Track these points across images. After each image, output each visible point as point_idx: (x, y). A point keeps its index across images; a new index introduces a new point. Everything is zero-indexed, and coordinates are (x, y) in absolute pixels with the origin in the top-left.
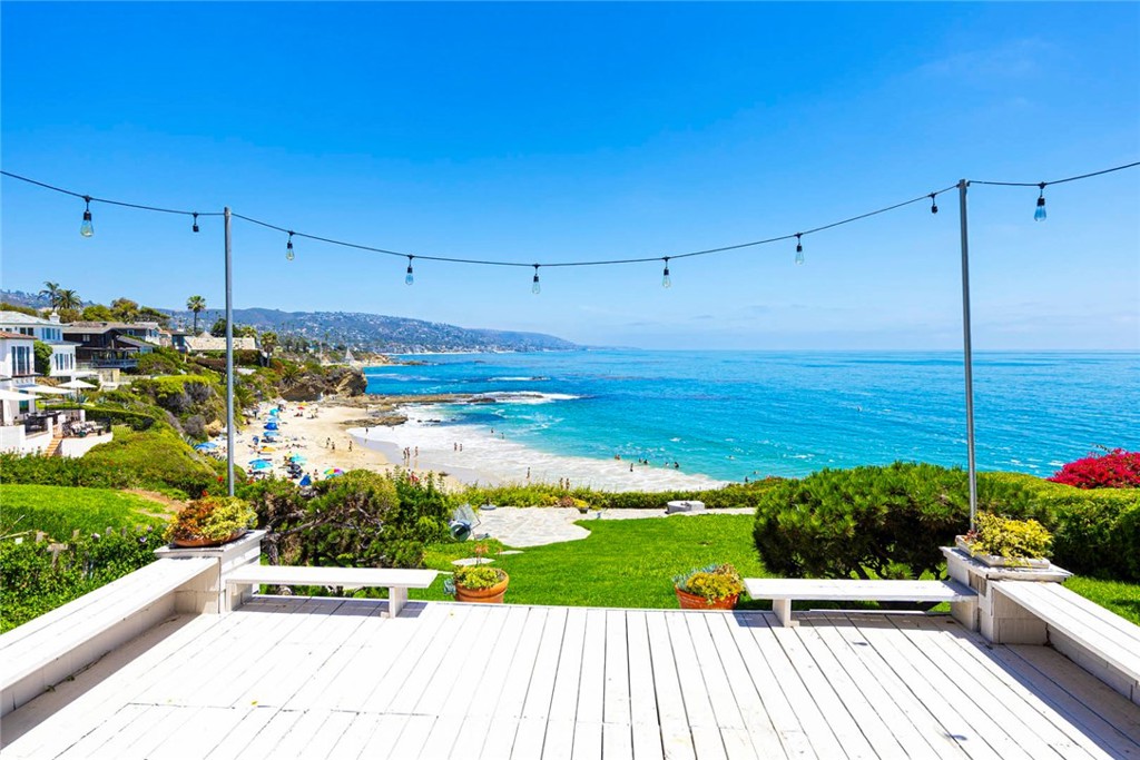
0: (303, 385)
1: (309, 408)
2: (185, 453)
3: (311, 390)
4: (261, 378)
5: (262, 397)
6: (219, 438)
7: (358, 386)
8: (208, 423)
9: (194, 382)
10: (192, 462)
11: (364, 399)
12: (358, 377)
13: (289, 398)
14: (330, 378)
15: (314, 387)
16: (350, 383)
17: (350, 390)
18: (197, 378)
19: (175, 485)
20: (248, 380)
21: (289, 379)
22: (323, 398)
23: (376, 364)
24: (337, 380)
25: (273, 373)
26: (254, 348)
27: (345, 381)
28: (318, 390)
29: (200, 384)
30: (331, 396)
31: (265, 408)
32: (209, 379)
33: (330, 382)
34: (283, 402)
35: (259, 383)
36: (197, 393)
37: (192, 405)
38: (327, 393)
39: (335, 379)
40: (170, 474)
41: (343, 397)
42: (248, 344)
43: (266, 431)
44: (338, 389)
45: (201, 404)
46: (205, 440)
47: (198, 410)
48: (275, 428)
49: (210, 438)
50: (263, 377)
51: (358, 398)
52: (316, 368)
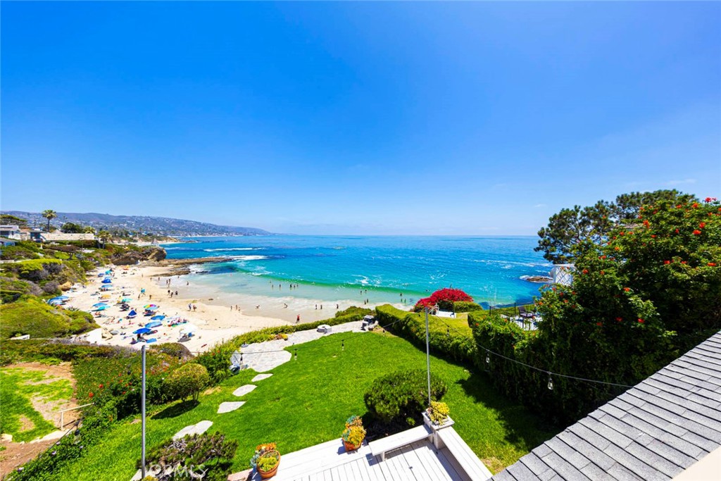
0: (127, 257)
1: (131, 269)
2: (47, 311)
3: (132, 259)
4: (98, 255)
5: (99, 264)
6: (70, 291)
7: (160, 256)
8: (61, 284)
9: (50, 263)
10: (53, 316)
11: (165, 262)
12: (161, 252)
13: (117, 264)
14: (144, 253)
15: (134, 257)
16: (157, 254)
17: (155, 258)
18: (53, 260)
19: (50, 355)
20: (89, 256)
21: (117, 254)
22: (140, 263)
23: (170, 243)
24: (149, 254)
25: (107, 251)
26: (93, 239)
27: (154, 254)
28: (136, 259)
29: (55, 264)
30: (144, 261)
31: (101, 270)
32: (61, 259)
33: (144, 254)
34: (113, 266)
35: (97, 257)
36: (53, 269)
37: (49, 275)
38: (142, 260)
39: (147, 253)
40: (46, 349)
41: (152, 261)
42: (90, 237)
43: (104, 284)
44: (149, 258)
45: (56, 274)
46: (60, 294)
47: (54, 278)
48: (110, 282)
49: (63, 292)
50: (100, 254)
51: (161, 262)
52: (135, 248)
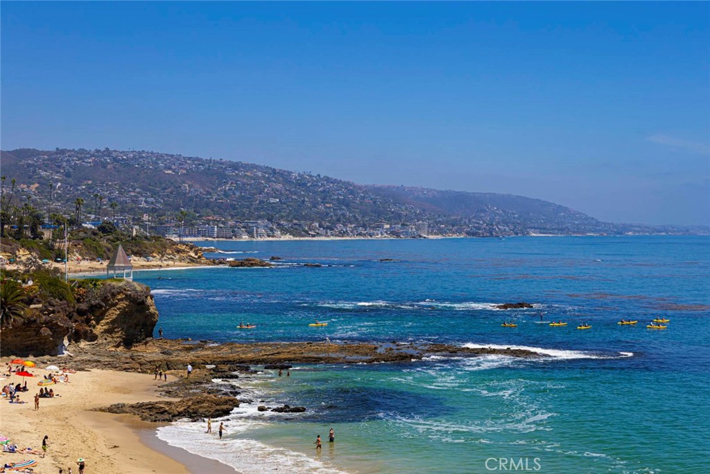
0: (30, 323)
3: (45, 331)
7: (136, 323)
11: (150, 351)
12: (138, 302)
14: (84, 306)
15: (51, 325)
16: (124, 314)
17: (118, 335)
22: (68, 349)
24: (97, 311)
27: (113, 314)
28: (59, 333)
30: (83, 344)
33: (83, 313)
38: (76, 337)
39: (93, 308)
41: (109, 346)
44: (98, 329)
51: (139, 349)
52: (53, 283)
